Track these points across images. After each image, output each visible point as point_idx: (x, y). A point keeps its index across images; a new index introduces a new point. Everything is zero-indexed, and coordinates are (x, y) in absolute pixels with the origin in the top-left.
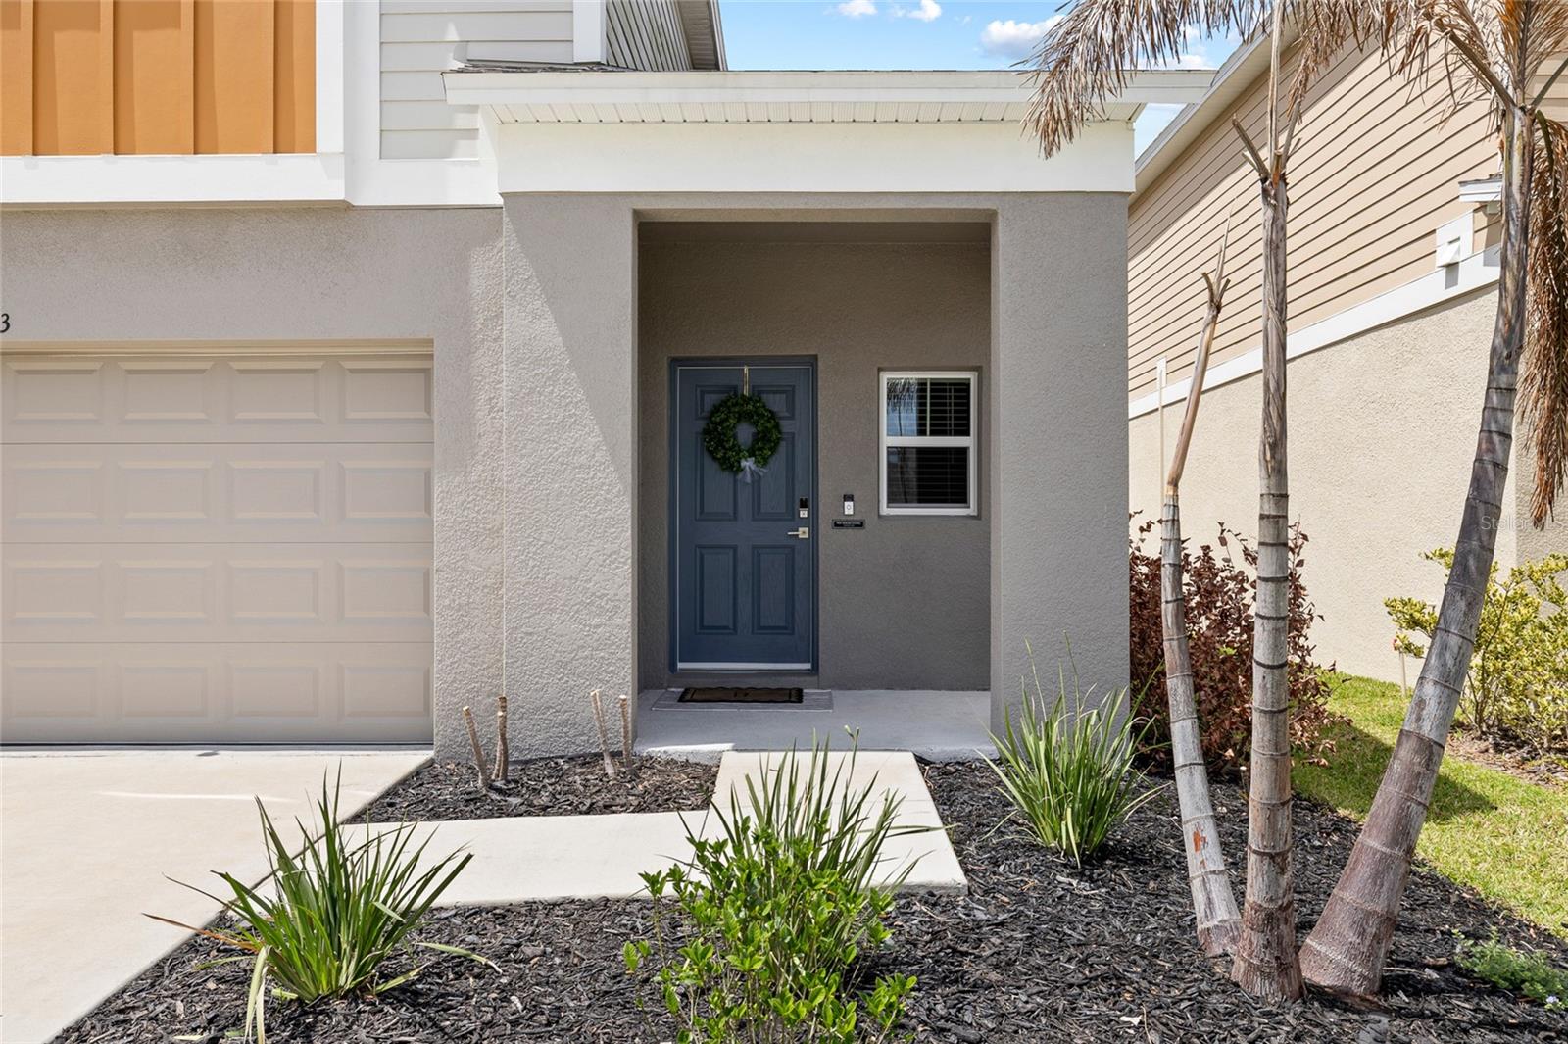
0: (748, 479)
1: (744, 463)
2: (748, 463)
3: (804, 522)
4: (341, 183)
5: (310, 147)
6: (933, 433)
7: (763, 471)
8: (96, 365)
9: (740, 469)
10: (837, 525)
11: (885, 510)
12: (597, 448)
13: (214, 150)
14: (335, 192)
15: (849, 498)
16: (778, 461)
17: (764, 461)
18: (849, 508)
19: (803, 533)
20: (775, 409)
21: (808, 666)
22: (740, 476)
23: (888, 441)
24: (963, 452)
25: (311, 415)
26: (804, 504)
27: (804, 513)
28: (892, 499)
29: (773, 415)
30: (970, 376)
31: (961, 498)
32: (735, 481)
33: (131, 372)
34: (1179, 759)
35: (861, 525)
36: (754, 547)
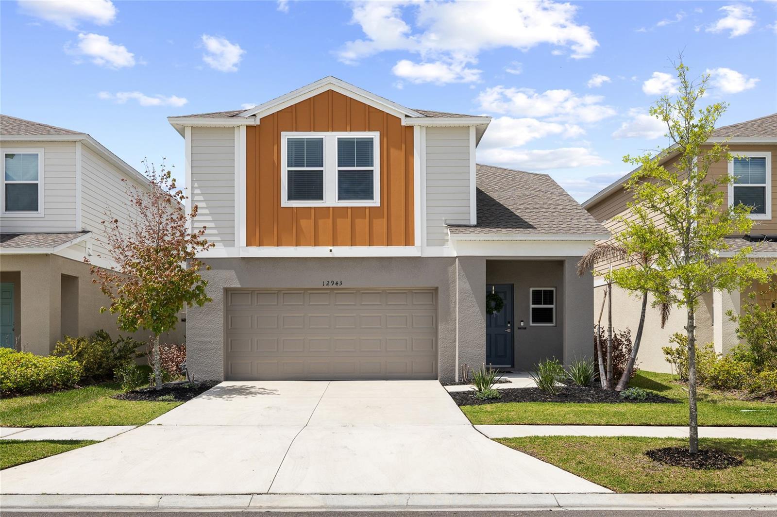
0: (495, 316)
1: (494, 312)
2: (495, 312)
3: (509, 328)
4: (420, 253)
5: (413, 244)
6: (544, 304)
7: (498, 314)
8: (355, 292)
9: (493, 313)
10: (519, 328)
11: (531, 324)
12: (478, 312)
13: (391, 245)
14: (418, 254)
15: (522, 321)
16: (502, 311)
17: (498, 311)
18: (522, 324)
19: (509, 330)
20: (501, 297)
21: (510, 366)
22: (492, 316)
23: (532, 306)
24: (552, 309)
25: (405, 303)
26: (509, 323)
27: (509, 325)
28: (533, 322)
29: (501, 300)
30: (554, 289)
31: (551, 321)
32: (491, 317)
33: (363, 293)
34: (600, 364)
35: (525, 328)
36: (495, 334)
